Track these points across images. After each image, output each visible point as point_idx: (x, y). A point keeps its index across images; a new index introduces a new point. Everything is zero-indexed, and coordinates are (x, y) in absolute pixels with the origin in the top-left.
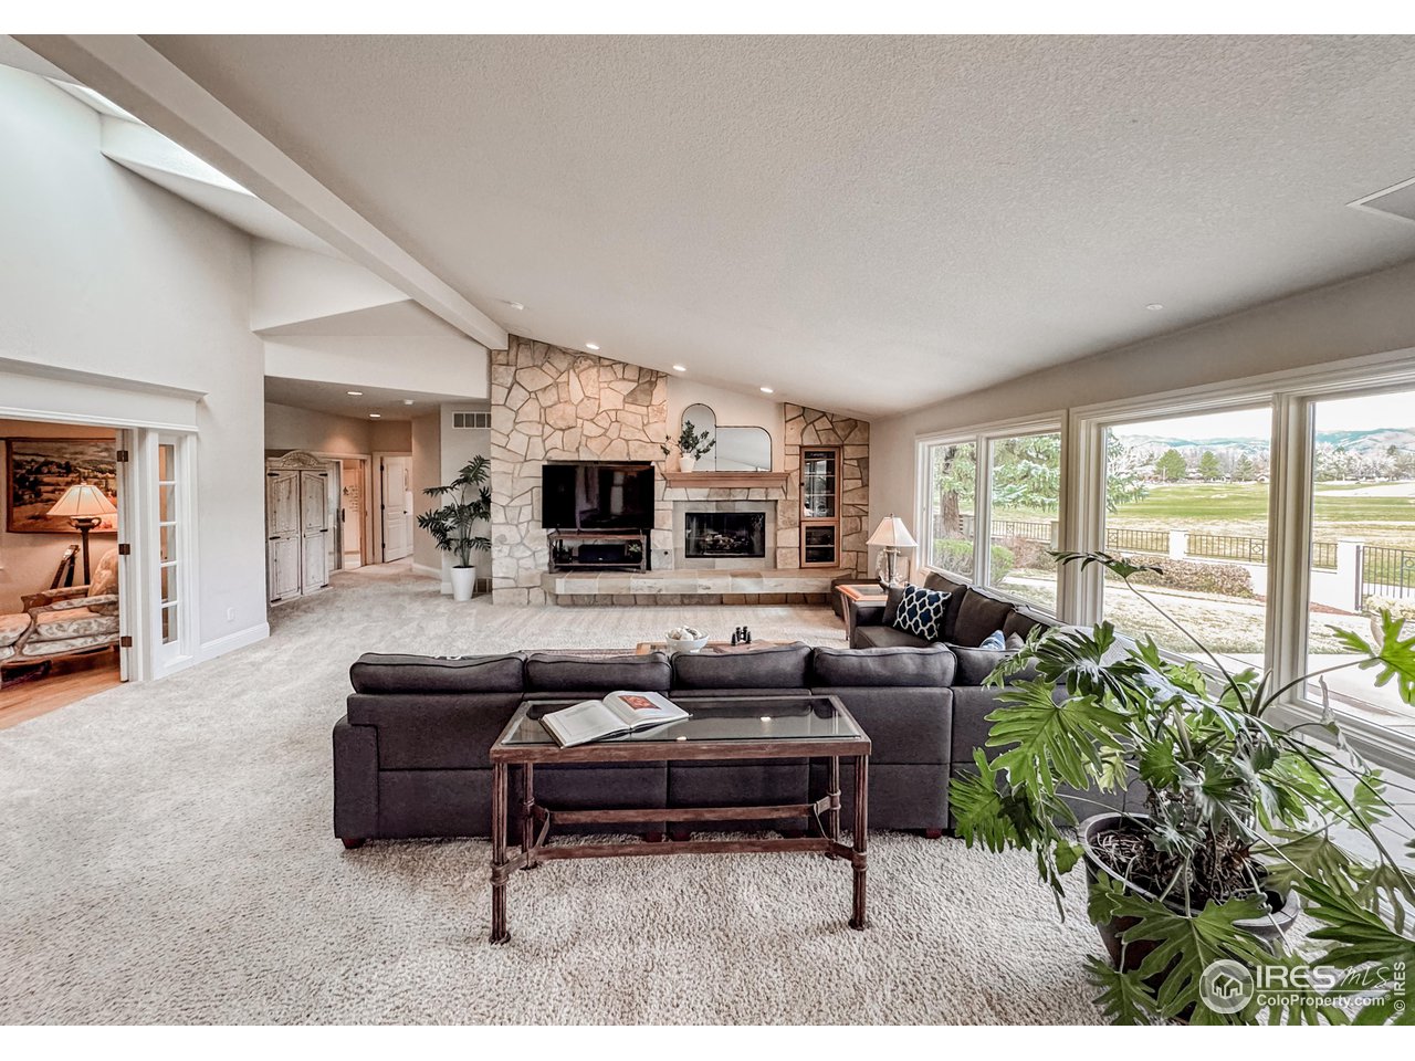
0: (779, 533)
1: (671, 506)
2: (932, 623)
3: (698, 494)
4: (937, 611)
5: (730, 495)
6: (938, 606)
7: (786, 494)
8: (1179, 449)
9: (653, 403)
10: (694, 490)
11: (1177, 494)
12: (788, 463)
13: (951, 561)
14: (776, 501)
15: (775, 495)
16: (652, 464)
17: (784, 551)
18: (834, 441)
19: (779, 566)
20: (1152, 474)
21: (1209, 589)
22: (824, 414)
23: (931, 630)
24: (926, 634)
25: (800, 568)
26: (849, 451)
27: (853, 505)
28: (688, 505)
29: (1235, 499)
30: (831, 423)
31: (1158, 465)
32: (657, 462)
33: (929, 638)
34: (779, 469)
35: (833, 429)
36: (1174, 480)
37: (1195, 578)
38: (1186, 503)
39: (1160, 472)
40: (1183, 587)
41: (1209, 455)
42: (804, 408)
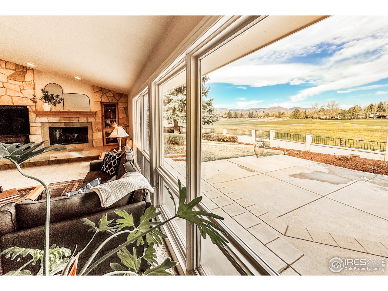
0: (93, 134)
1: (40, 125)
2: (113, 168)
3: (54, 120)
4: (115, 163)
5: (70, 120)
6: (115, 161)
7: (96, 119)
8: (231, 111)
9: (26, 80)
10: (51, 118)
11: (230, 121)
12: (96, 108)
13: (170, 139)
14: (92, 122)
15: (91, 120)
16: (27, 107)
17: (96, 140)
18: (114, 101)
19: (94, 146)
20: (226, 117)
21: (230, 141)
22: (110, 91)
23: (112, 171)
24: (110, 173)
25: (104, 145)
26: (120, 105)
27: (123, 123)
28: (50, 124)
29: (240, 121)
30: (113, 94)
31: (227, 115)
32: (30, 106)
33: (111, 174)
34: (93, 110)
35: (114, 96)
36: (230, 118)
37: (228, 139)
38: (231, 122)
39: (227, 116)
40: (225, 141)
41: (236, 113)
42: (101, 88)
